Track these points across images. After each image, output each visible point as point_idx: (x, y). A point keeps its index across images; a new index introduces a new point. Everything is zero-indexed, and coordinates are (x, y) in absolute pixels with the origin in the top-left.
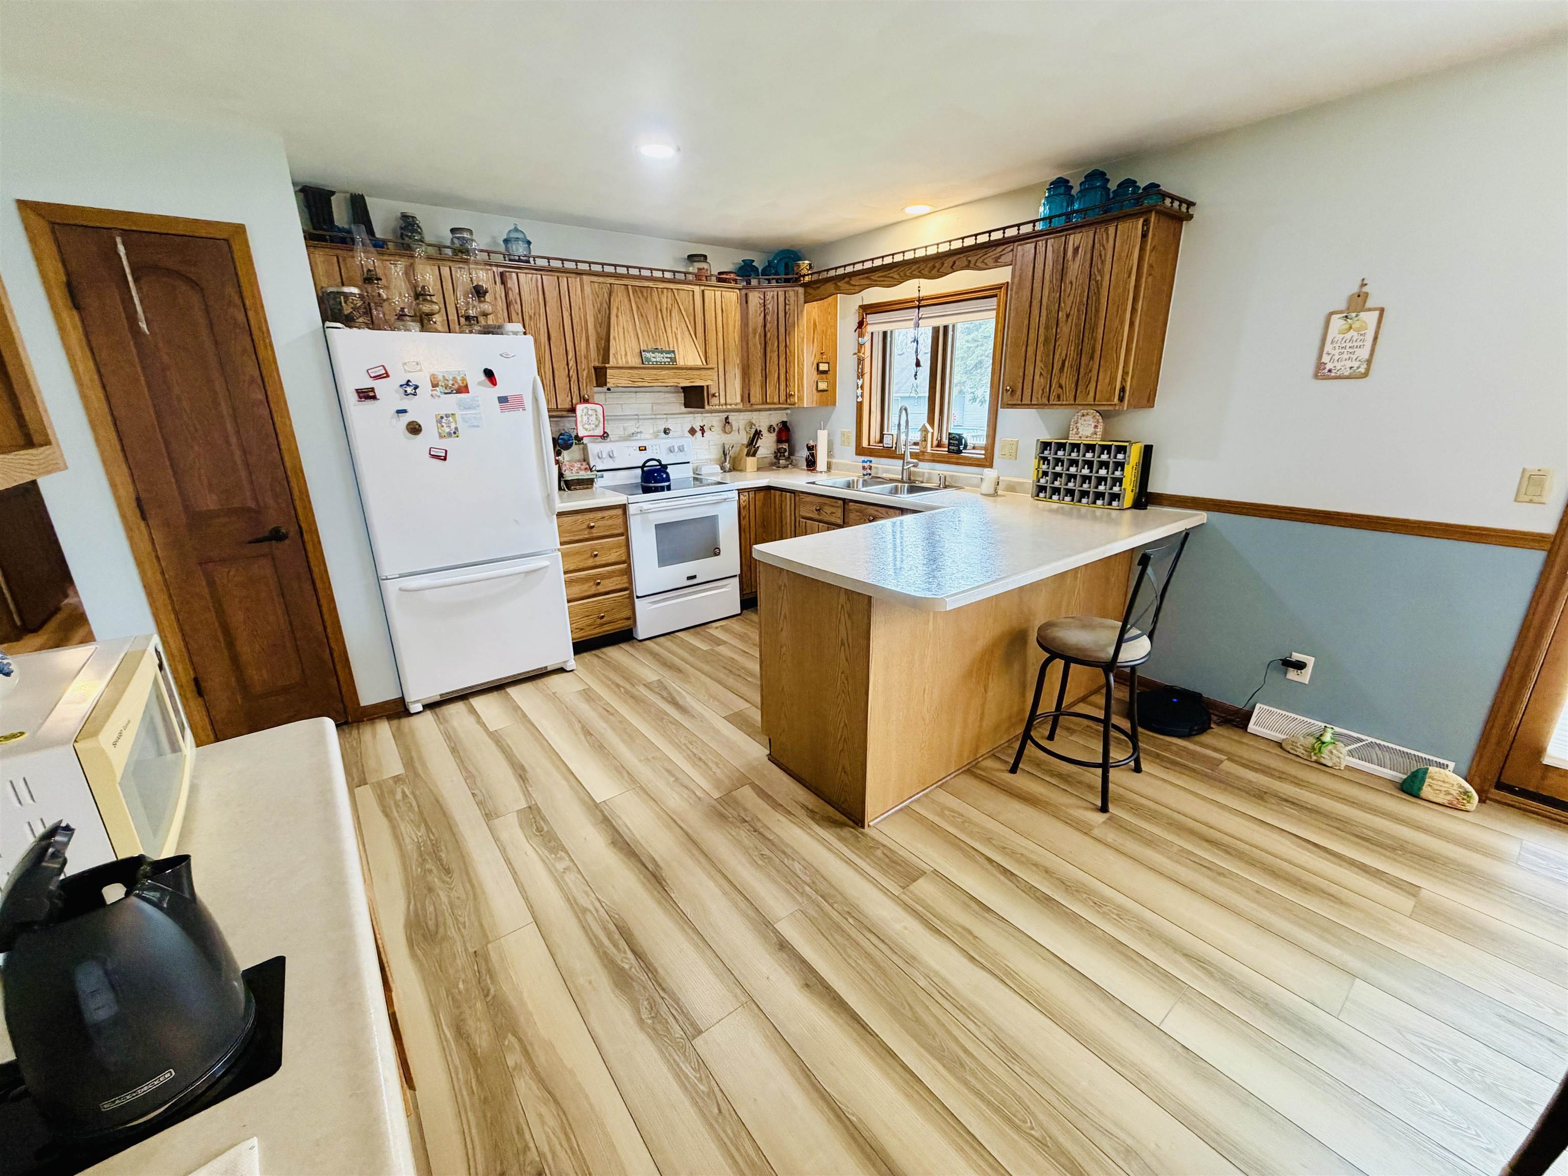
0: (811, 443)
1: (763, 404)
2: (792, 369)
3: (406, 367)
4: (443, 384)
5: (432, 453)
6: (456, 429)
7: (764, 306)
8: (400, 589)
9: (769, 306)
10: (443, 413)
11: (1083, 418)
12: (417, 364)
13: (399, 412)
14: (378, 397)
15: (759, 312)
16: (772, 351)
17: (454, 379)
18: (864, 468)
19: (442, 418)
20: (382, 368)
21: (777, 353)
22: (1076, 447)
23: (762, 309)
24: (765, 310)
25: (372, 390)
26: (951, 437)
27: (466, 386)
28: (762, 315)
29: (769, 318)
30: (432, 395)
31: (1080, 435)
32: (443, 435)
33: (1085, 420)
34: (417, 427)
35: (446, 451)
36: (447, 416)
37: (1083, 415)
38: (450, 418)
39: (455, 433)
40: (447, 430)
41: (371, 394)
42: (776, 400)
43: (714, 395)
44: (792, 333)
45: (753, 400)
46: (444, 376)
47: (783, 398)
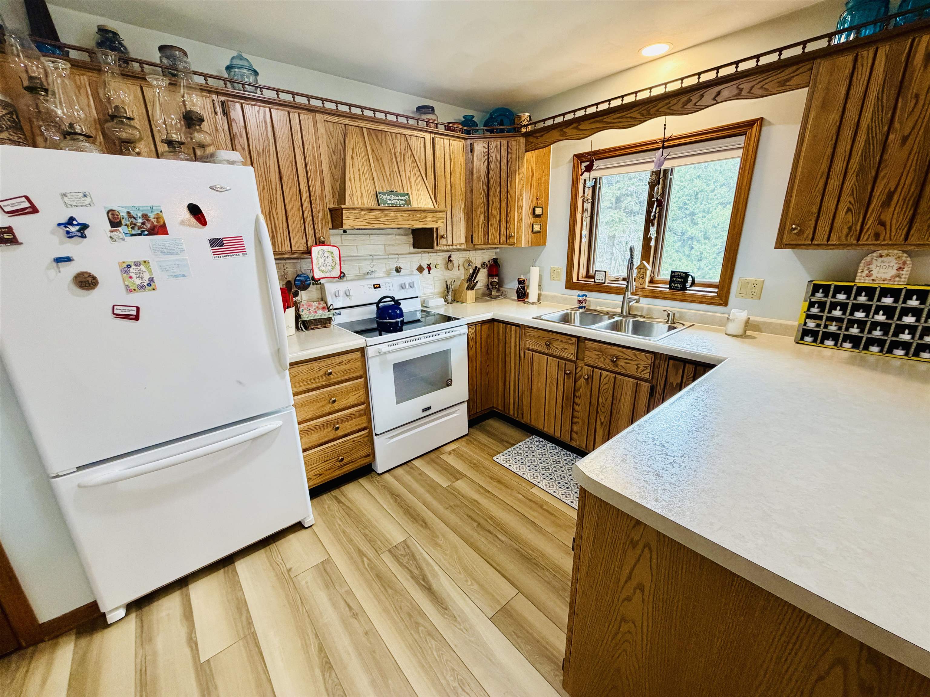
0: (522, 278)
1: (484, 244)
2: (512, 212)
3: (66, 199)
4: (129, 223)
5: (116, 312)
6: (152, 280)
7: (488, 155)
8: (79, 486)
9: (492, 155)
10: (130, 260)
11: (880, 259)
12: (85, 196)
13: (58, 260)
14: (20, 240)
15: (483, 161)
16: (494, 196)
17: (145, 216)
18: (580, 302)
19: (129, 266)
20: (23, 199)
21: (498, 198)
22: (870, 292)
23: (486, 157)
24: (488, 159)
25: (9, 230)
26: (674, 274)
27: (164, 226)
28: (486, 163)
29: (492, 166)
30: (111, 237)
31: (873, 277)
32: (132, 288)
33: (883, 262)
34: (90, 279)
35: (138, 309)
36: (137, 264)
37: (881, 256)
38: (142, 267)
39: (149, 285)
40: (138, 282)
41: (7, 236)
42: (497, 241)
43: (442, 237)
44: (513, 181)
45: (476, 241)
46: (129, 213)
47: (503, 239)
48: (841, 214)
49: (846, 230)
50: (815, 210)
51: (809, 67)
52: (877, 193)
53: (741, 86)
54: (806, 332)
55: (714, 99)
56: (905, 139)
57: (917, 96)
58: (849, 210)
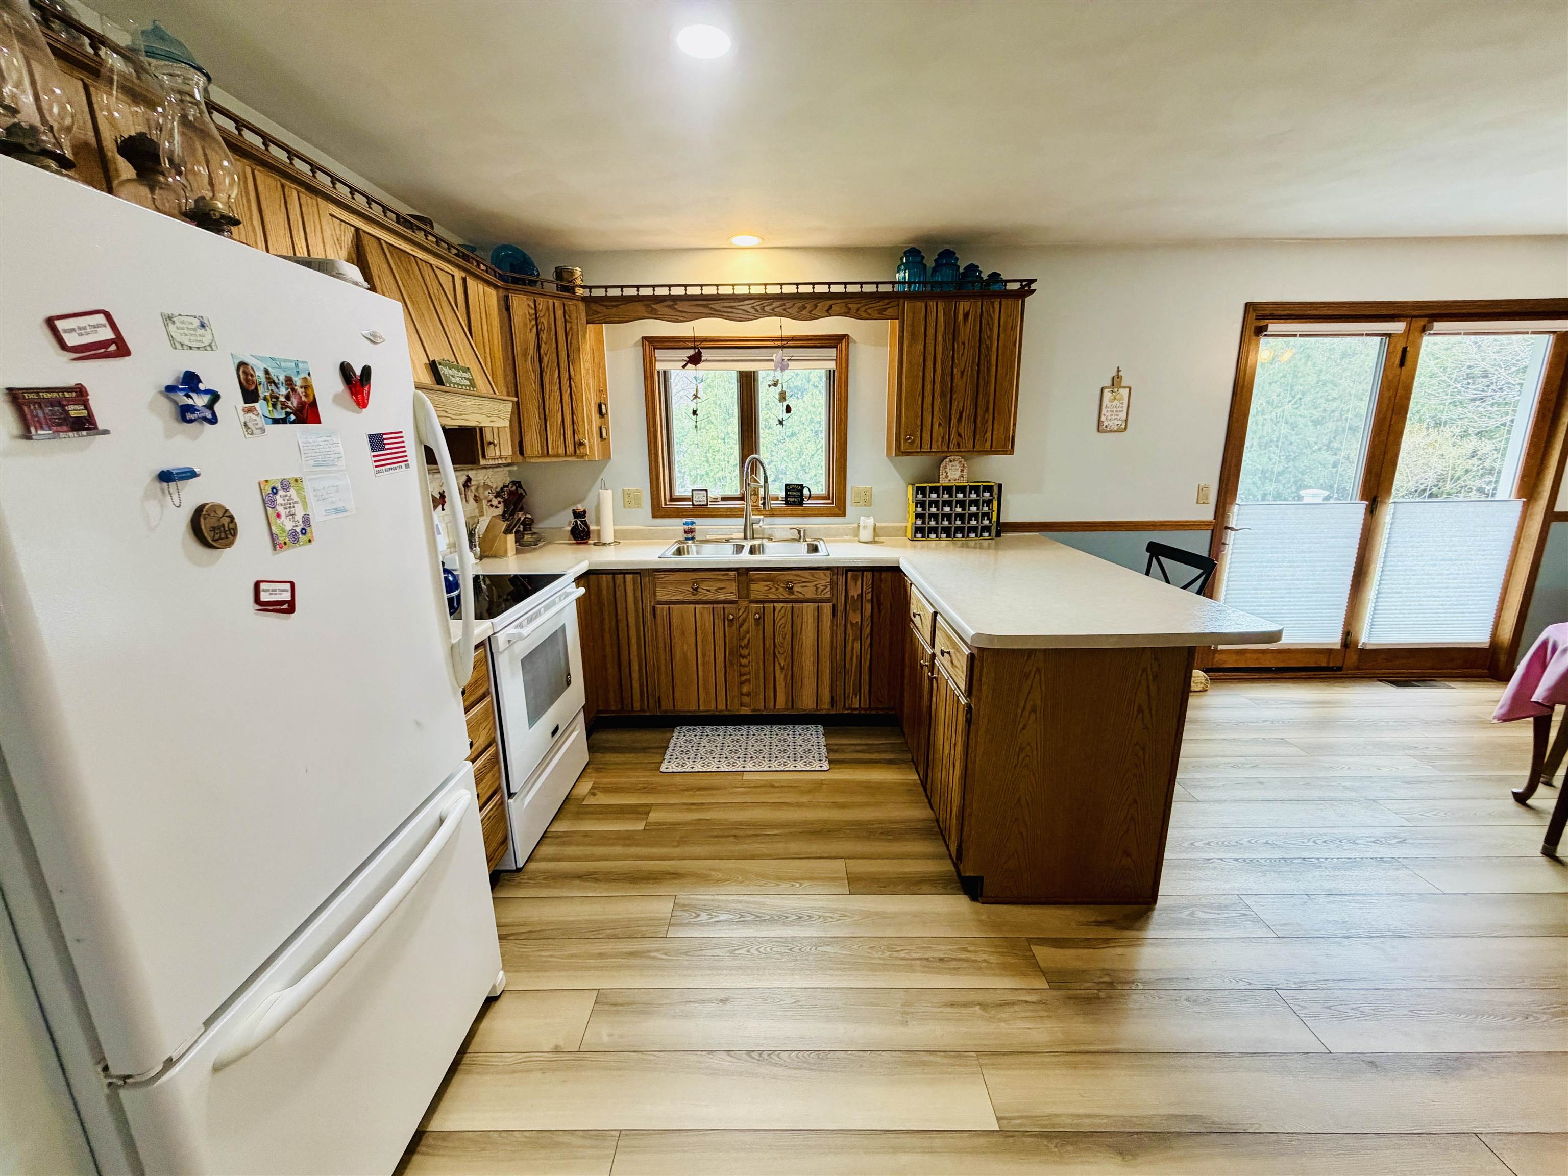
0: (580, 508)
1: (543, 456)
2: (580, 409)
3: (172, 328)
4: (268, 394)
5: (264, 597)
6: (306, 520)
7: (536, 319)
9: (542, 320)
10: (275, 477)
11: (951, 464)
12: (203, 326)
13: (166, 477)
14: (101, 426)
15: (529, 327)
16: (551, 383)
17: (289, 381)
18: (686, 532)
19: (275, 491)
20: (101, 318)
21: (557, 386)
22: (948, 489)
23: (534, 322)
24: (537, 324)
25: (80, 394)
26: (789, 488)
27: (314, 404)
28: (534, 330)
29: (544, 336)
30: (245, 424)
31: (949, 478)
32: (281, 540)
33: (952, 466)
34: (226, 520)
35: (292, 584)
36: (285, 485)
37: (951, 461)
38: (292, 492)
39: (304, 531)
40: (289, 526)
41: (75, 411)
42: (561, 451)
43: (490, 443)
44: (577, 364)
45: (528, 451)
46: (267, 372)
47: (570, 449)
48: (936, 426)
49: (940, 440)
50: (919, 423)
51: (896, 303)
52: (953, 412)
53: (850, 306)
54: (918, 530)
55: (828, 311)
56: (962, 373)
57: (964, 344)
58: (940, 424)
